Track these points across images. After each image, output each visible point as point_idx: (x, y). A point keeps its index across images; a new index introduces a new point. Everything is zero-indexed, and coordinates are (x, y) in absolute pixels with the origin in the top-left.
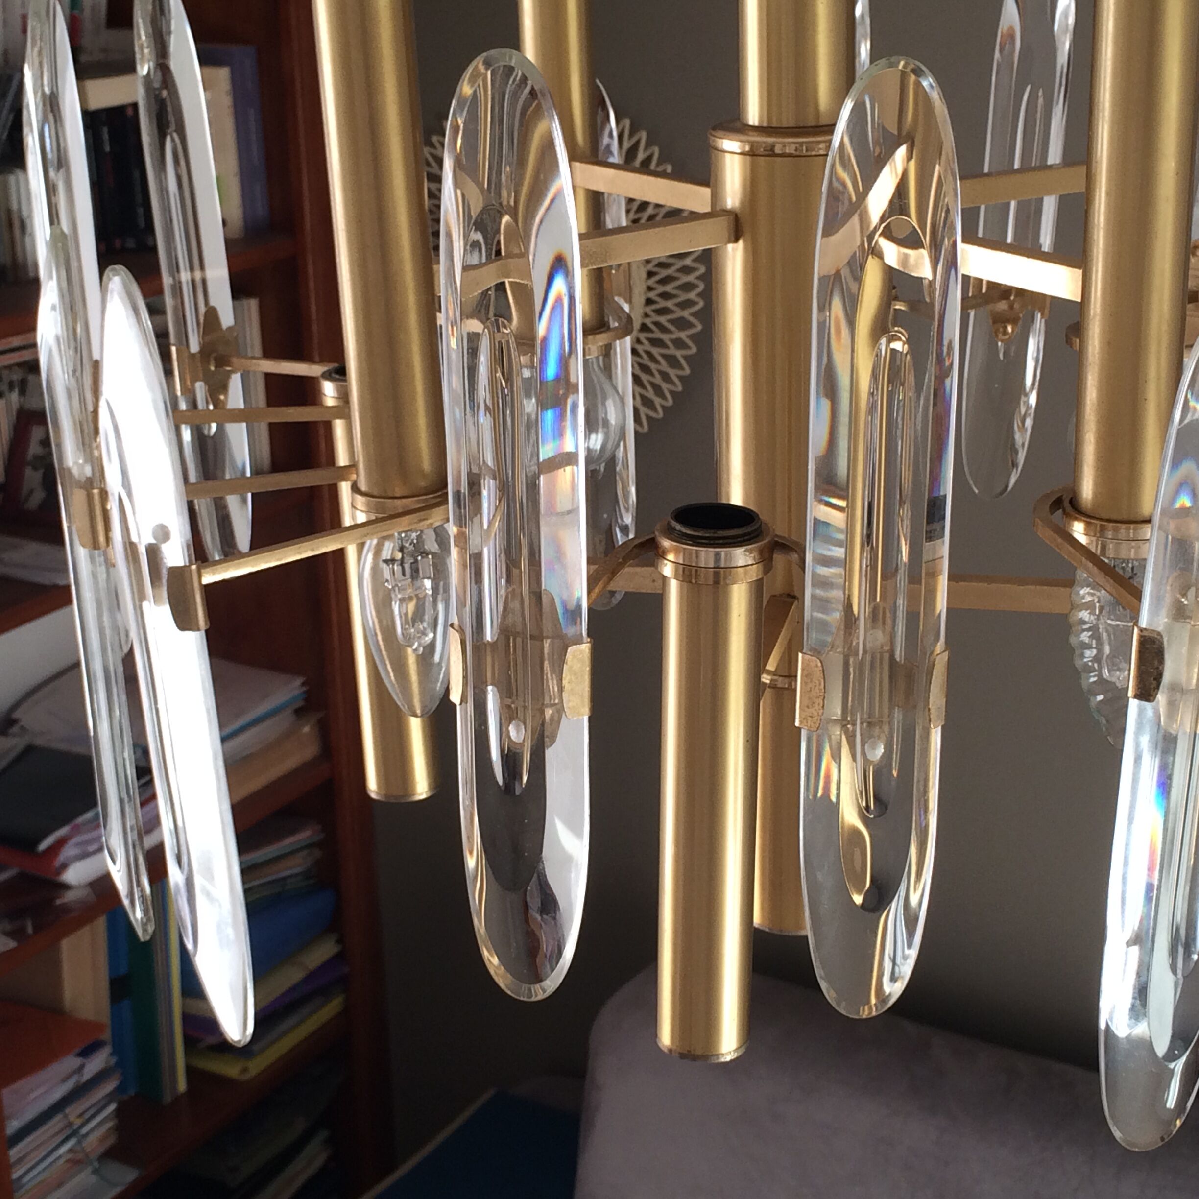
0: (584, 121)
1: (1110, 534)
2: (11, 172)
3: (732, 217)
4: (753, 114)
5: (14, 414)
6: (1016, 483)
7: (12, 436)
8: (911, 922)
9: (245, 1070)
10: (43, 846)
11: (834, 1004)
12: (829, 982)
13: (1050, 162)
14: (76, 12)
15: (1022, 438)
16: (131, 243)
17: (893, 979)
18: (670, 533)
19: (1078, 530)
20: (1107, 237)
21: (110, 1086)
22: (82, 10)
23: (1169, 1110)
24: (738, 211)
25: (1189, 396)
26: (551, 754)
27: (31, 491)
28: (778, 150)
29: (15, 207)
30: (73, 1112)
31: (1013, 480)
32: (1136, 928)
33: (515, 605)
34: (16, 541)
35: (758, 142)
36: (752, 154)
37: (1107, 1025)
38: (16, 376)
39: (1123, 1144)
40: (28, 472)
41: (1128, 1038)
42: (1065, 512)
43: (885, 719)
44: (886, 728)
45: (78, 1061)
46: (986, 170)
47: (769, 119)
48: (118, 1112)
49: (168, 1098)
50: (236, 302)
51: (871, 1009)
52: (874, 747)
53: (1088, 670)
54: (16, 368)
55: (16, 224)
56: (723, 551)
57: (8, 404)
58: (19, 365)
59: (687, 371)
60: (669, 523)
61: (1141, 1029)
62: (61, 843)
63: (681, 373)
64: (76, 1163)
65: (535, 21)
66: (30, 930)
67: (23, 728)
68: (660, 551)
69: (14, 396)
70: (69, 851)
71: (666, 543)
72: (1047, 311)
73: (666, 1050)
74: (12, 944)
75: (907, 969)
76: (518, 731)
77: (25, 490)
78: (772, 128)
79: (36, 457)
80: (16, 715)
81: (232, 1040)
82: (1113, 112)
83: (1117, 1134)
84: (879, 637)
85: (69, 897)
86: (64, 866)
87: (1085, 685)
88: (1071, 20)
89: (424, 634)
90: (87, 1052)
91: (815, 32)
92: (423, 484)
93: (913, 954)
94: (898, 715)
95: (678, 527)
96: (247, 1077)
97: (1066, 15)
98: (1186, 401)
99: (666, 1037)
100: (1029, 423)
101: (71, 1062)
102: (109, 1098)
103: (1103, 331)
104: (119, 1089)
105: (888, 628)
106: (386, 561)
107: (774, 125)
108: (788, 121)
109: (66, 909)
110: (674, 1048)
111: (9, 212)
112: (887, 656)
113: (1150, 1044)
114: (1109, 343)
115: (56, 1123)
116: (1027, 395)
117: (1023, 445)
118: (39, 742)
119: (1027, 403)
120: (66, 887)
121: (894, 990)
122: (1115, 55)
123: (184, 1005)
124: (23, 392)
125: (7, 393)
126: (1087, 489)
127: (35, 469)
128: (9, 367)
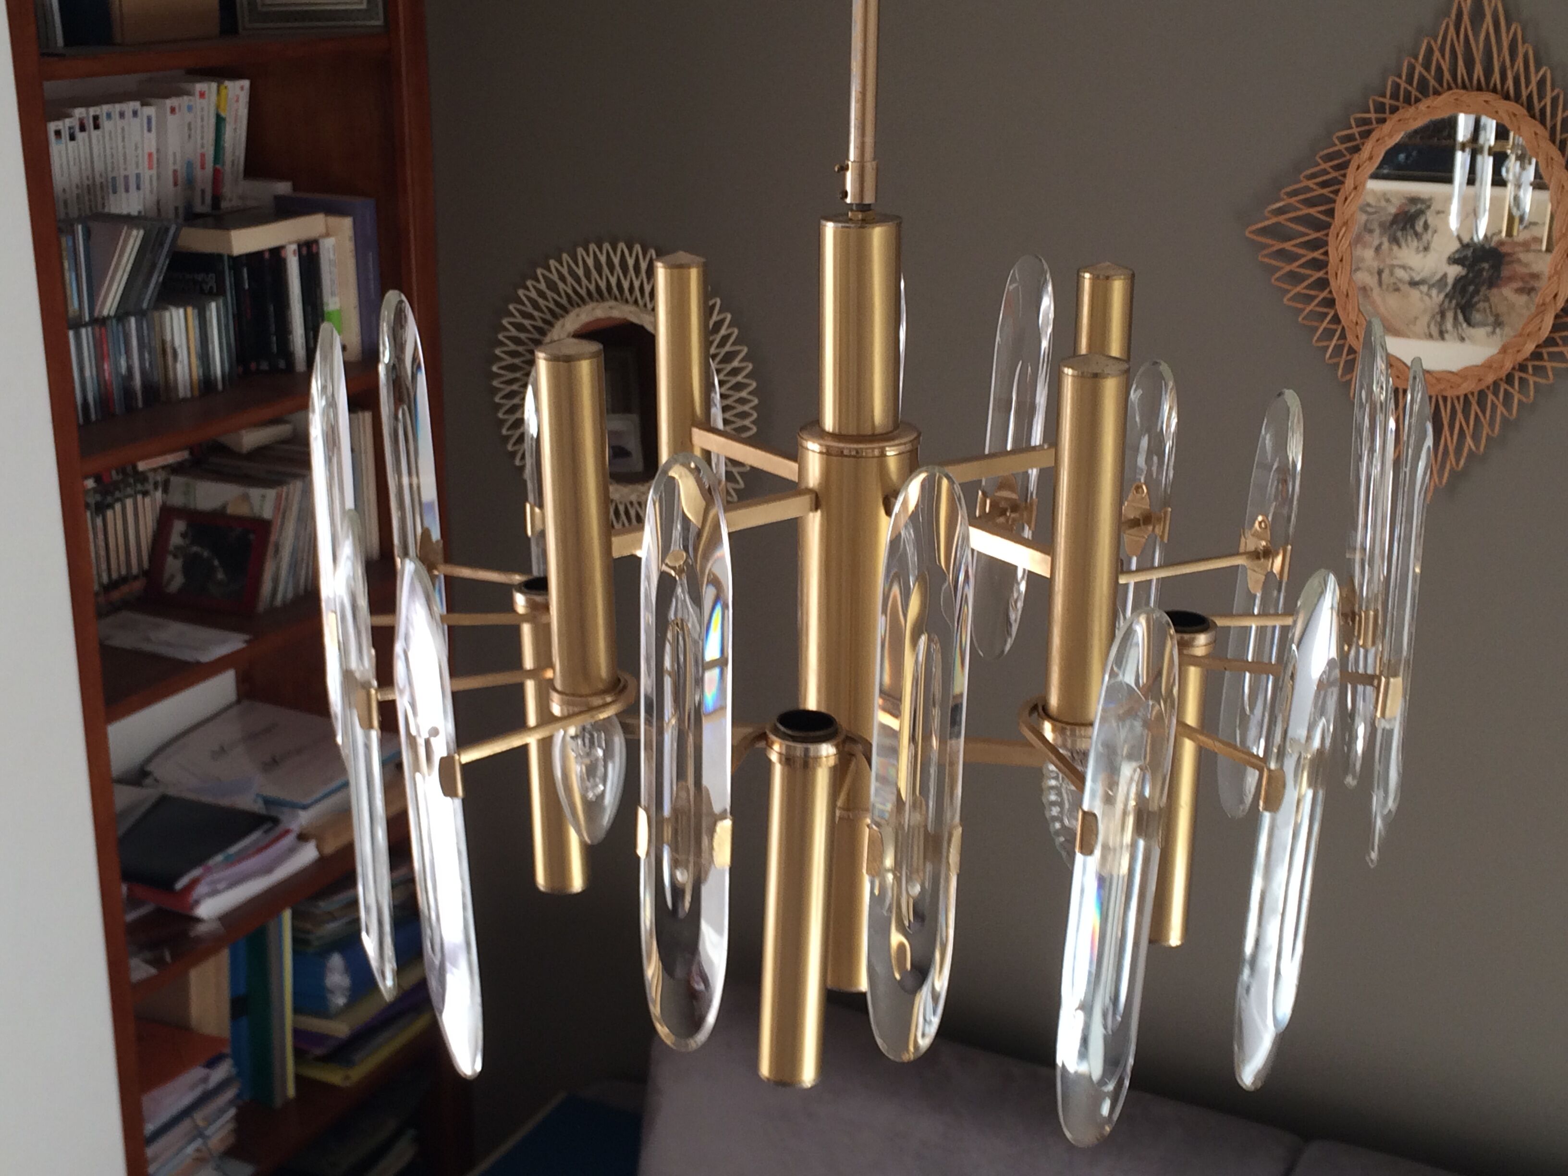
0: (701, 397)
1: (1068, 733)
2: (166, 309)
3: (814, 496)
4: (829, 423)
5: (158, 507)
6: (1011, 647)
7: (155, 527)
8: (935, 997)
9: (347, 1077)
10: (180, 885)
11: (886, 1054)
12: (882, 1037)
13: (1033, 444)
14: (218, 166)
15: (1015, 616)
16: (264, 366)
17: (923, 1035)
18: (776, 732)
19: (1048, 729)
20: (1066, 542)
21: (230, 1094)
22: (223, 164)
23: (1105, 1117)
24: (817, 491)
25: (1114, 666)
26: (705, 890)
27: (172, 577)
28: (846, 452)
29: (168, 338)
30: (199, 1117)
31: (1008, 647)
32: (1082, 999)
33: (683, 794)
34: (159, 620)
35: (832, 447)
36: (827, 453)
37: (1063, 1065)
38: (160, 477)
39: (1073, 1142)
40: (170, 559)
41: (1076, 1072)
42: (1039, 714)
43: (921, 867)
44: (921, 874)
45: (206, 1071)
46: (987, 452)
47: (840, 428)
48: (238, 1118)
49: (278, 1102)
50: (352, 415)
51: (910, 1055)
52: (913, 886)
53: (1055, 819)
54: (160, 470)
55: (169, 351)
56: (812, 747)
57: (153, 501)
58: (163, 468)
59: (742, 485)
60: (775, 726)
61: (1083, 1068)
62: (194, 882)
63: (737, 486)
64: (200, 1160)
65: (667, 329)
66: (168, 957)
67: (156, 780)
68: (770, 742)
69: (159, 494)
70: (201, 889)
71: (773, 737)
72: (1033, 526)
73: (766, 1080)
74: (153, 971)
75: (932, 1030)
76: (682, 874)
77: (166, 576)
78: (842, 435)
79: (177, 548)
80: (150, 768)
81: (465, 1075)
82: (1070, 466)
83: (1068, 1135)
84: (917, 817)
85: (202, 929)
86: (197, 902)
87: (1052, 830)
88: (1051, 316)
89: (596, 785)
90: (212, 1063)
91: (872, 374)
92: (601, 686)
93: (936, 1021)
94: (929, 867)
95: (782, 728)
96: (348, 1084)
97: (1047, 314)
98: (1112, 669)
99: (765, 1069)
100: (1020, 605)
101: (197, 1073)
102: (231, 1103)
103: (1064, 601)
104: (238, 1096)
105: (924, 812)
106: (572, 737)
107: (843, 433)
108: (852, 431)
109: (199, 940)
110: (772, 1078)
111: (163, 342)
112: (922, 830)
113: (1090, 1077)
114: (1068, 610)
115: (185, 1125)
116: (1018, 584)
117: (1016, 620)
118: (172, 792)
119: (1019, 591)
120: (198, 920)
121: (924, 1043)
122: (1072, 431)
123: (294, 1022)
124: (165, 491)
125: (152, 492)
126: (1054, 701)
127: (175, 556)
128: (155, 470)
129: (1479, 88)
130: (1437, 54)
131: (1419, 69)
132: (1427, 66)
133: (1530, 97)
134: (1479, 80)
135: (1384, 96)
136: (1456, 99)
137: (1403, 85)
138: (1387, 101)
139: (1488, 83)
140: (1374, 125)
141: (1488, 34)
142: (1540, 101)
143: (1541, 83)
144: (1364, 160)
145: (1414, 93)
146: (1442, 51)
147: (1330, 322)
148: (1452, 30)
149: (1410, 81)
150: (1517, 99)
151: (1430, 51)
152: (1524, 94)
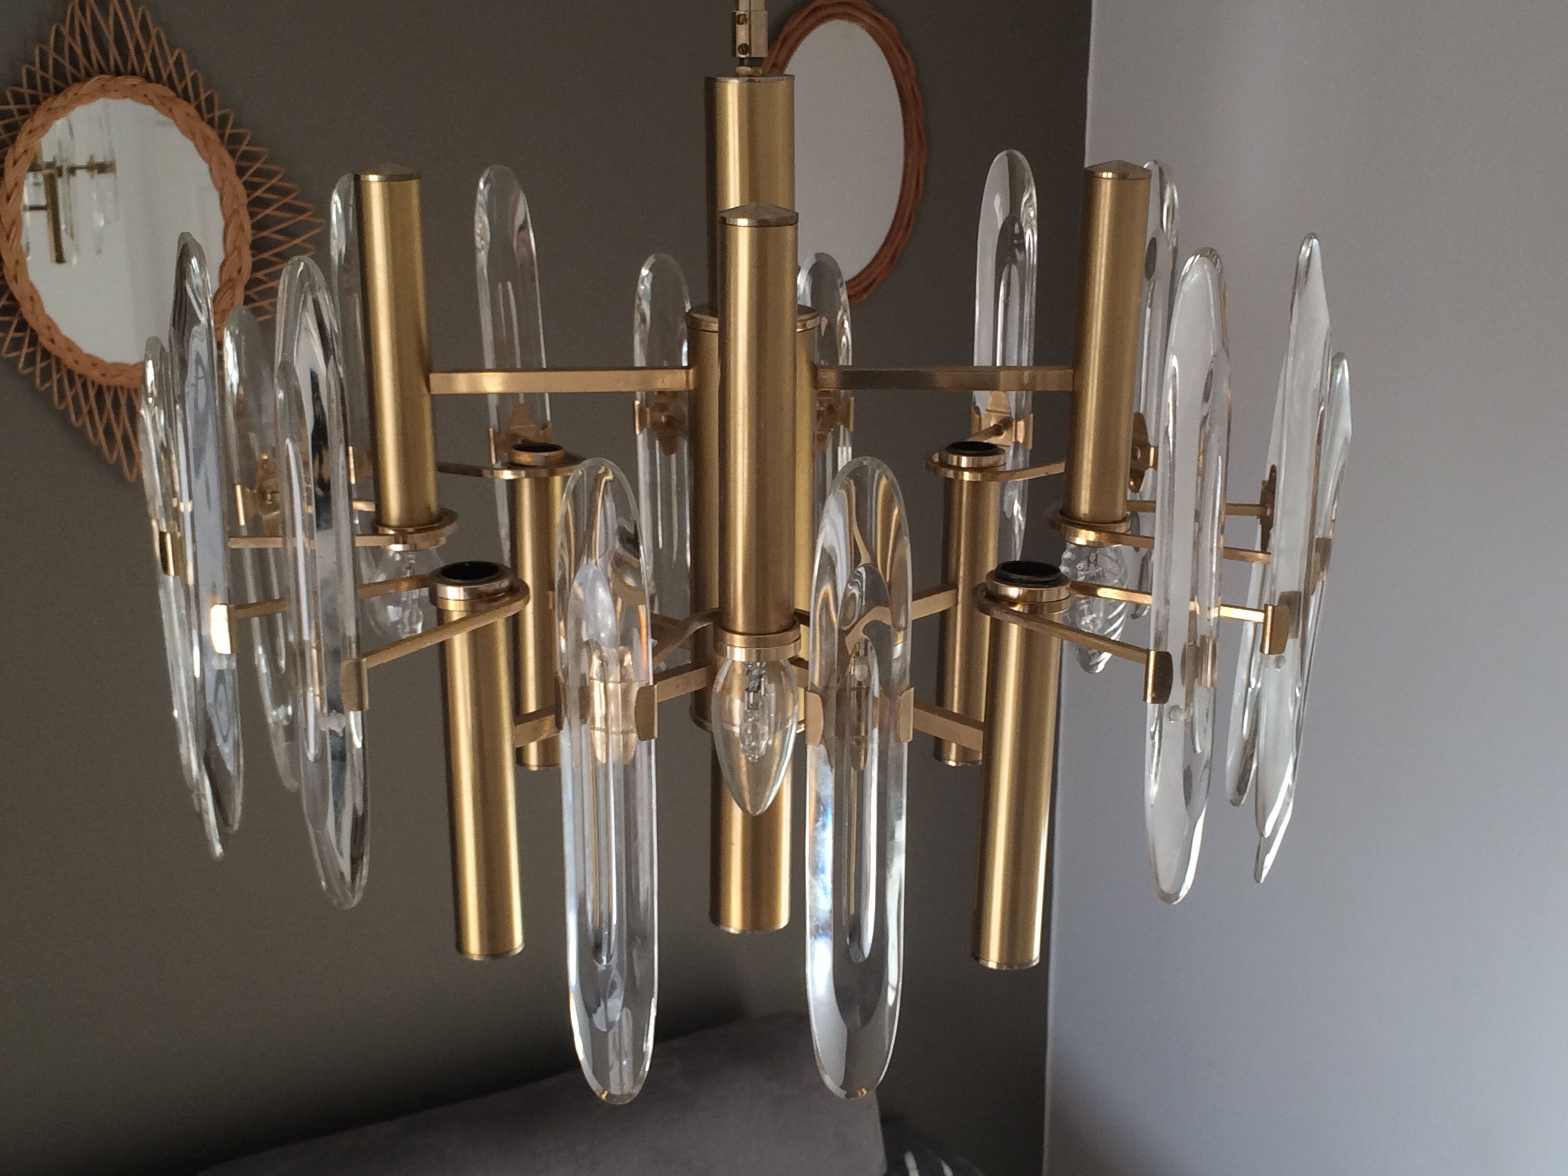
129: (118, 73)
130: (68, 39)
131: (52, 56)
132: (58, 49)
133: (170, 76)
134: (116, 65)
135: (21, 85)
136: (103, 85)
137: (39, 74)
138: (25, 90)
139: (125, 64)
140: (17, 117)
141: (116, 14)
142: (180, 81)
143: (178, 63)
144: (20, 154)
145: (52, 81)
146: (72, 34)
147: (16, 330)
148: (78, 12)
149: (44, 68)
150: (159, 80)
151: (59, 35)
152: (165, 76)
